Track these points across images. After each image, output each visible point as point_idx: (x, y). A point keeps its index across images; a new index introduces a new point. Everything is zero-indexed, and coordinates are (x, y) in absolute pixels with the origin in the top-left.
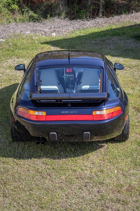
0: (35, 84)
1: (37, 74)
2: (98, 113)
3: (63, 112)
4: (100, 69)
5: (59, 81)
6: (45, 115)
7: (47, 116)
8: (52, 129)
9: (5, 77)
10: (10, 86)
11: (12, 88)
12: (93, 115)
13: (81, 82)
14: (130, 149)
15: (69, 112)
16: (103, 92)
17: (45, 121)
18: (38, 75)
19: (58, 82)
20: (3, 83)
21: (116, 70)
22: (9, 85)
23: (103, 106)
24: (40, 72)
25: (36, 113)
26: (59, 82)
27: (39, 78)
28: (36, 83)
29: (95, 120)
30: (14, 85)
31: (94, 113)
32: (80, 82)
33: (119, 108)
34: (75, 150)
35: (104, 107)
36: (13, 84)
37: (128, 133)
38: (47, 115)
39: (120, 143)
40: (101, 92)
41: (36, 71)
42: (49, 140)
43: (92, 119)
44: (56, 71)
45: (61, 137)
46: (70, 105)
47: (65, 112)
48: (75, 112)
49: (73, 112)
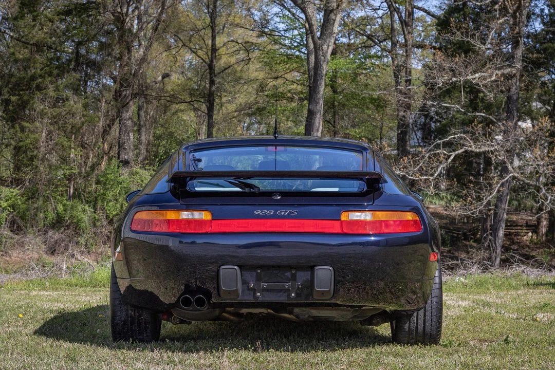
3: (258, 212)
12: (342, 222)
15: (275, 213)
29: (346, 234)
31: (344, 216)
43: (340, 231)
45: (252, 286)
46: (279, 196)
47: (265, 213)
48: (293, 212)
49: (286, 212)
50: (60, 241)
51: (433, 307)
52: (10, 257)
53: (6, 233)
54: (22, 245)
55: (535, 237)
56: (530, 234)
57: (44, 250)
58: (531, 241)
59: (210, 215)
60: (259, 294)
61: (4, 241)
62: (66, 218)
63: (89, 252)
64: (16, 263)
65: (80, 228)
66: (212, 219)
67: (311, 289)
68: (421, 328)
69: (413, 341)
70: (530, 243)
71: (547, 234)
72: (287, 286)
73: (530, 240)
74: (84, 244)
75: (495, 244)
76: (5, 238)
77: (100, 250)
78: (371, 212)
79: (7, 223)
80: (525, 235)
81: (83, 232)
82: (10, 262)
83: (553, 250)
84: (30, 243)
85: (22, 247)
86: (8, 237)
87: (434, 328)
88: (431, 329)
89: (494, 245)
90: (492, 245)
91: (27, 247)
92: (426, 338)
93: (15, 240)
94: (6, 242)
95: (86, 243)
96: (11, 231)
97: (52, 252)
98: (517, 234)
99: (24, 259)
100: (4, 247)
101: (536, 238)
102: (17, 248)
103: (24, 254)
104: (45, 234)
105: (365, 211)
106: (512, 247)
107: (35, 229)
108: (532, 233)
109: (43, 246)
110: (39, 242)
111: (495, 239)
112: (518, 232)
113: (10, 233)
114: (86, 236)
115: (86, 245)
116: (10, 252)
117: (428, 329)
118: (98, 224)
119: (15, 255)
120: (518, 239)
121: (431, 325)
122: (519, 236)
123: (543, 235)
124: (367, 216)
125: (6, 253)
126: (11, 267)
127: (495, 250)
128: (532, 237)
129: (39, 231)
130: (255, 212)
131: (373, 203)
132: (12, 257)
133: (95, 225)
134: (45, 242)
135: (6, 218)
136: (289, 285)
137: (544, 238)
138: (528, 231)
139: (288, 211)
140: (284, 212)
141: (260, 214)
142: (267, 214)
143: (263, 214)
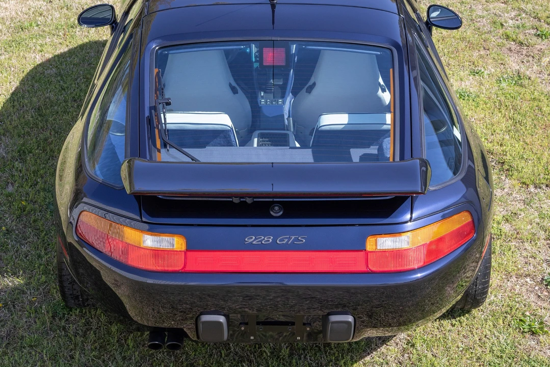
0: (147, 114)
1: (156, 71)
2: (386, 243)
3: (251, 240)
4: (388, 52)
5: (235, 80)
6: (184, 248)
7: (188, 253)
8: (209, 295)
9: (57, 15)
10: (71, 52)
11: (76, 60)
12: (367, 253)
13: (314, 84)
14: (492, 351)
15: (274, 241)
16: (402, 158)
17: (183, 273)
18: (158, 73)
19: (230, 85)
20: (48, 40)
21: (434, 28)
22: (66, 50)
23: (404, 213)
24: (167, 56)
25: (150, 241)
26: (234, 84)
27: (160, 89)
28: (151, 108)
29: (373, 272)
30: (82, 47)
31: (370, 244)
32: (311, 83)
33: (463, 219)
34: (291, 355)
35: (411, 220)
36: (80, 42)
37: (484, 288)
38: (188, 250)
39: (454, 322)
40: (397, 158)
41: (151, 54)
42: (198, 337)
43: (364, 268)
44: (227, 53)
45: (243, 328)
46: (280, 209)
47: (261, 241)
48: (300, 238)
49: (290, 238)
59: (184, 242)
60: (252, 337)
72: (290, 329)
105: (400, 233)
130: (246, 239)
131: (411, 218)
136: (293, 328)
139: (293, 237)
140: (287, 237)
141: (254, 243)
142: (263, 242)
143: (257, 242)
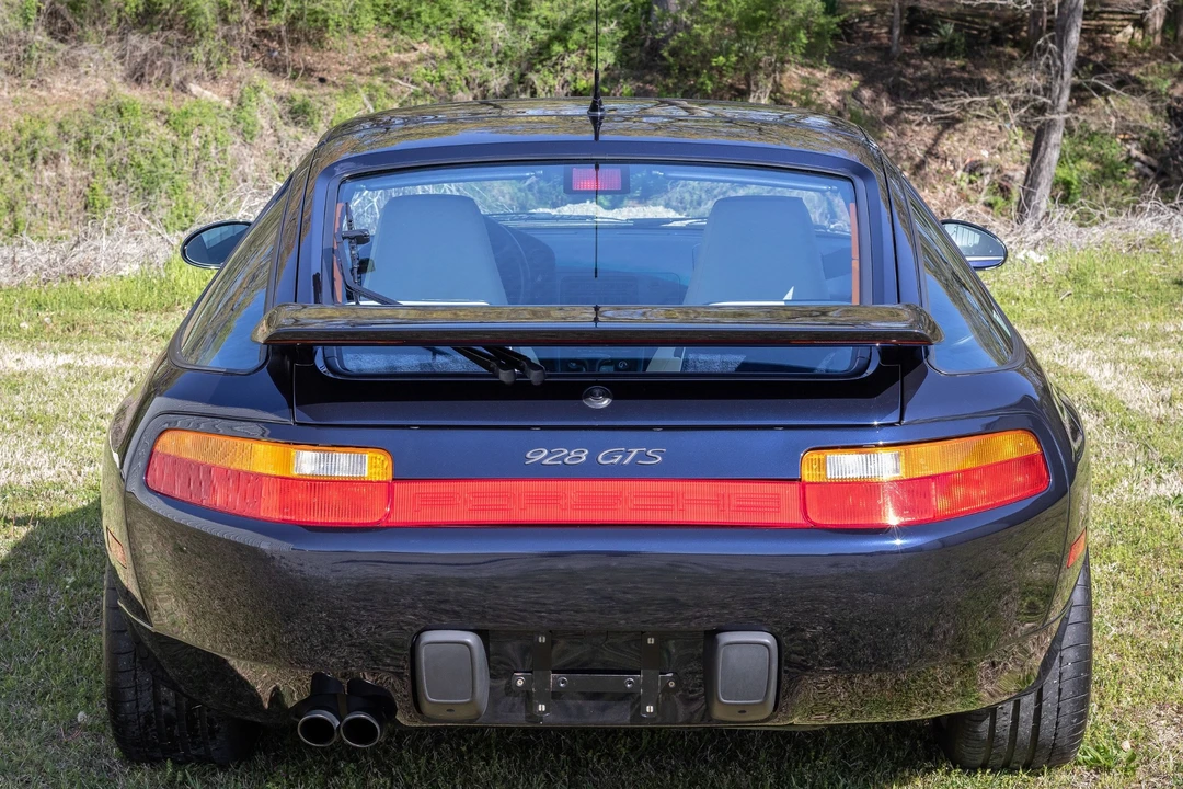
1: (338, 205)
3: (540, 456)
12: (804, 486)
15: (592, 458)
17: (383, 529)
25: (309, 463)
29: (818, 528)
31: (810, 468)
45: (520, 683)
46: (606, 395)
47: (562, 459)
48: (649, 453)
49: (626, 454)
50: (152, 55)
51: (1065, 676)
52: (49, 89)
53: (40, 38)
54: (73, 64)
55: (1138, 36)
56: (1130, 29)
57: (119, 74)
58: (1132, 44)
59: (388, 463)
60: (542, 708)
61: (36, 57)
62: (164, 7)
63: (214, 78)
64: (60, 103)
65: (193, 26)
66: (393, 479)
67: (707, 702)
68: (1025, 730)
69: (1000, 761)
70: (1128, 49)
71: (1163, 30)
72: (629, 682)
73: (1130, 42)
74: (204, 60)
75: (1061, 58)
76: (37, 48)
77: (238, 73)
78: (896, 450)
79: (41, 18)
80: (1118, 32)
81: (201, 35)
82: (49, 102)
83: (1178, 66)
84: (91, 60)
85: (74, 67)
86: (43, 47)
87: (1064, 731)
88: (1056, 735)
89: (1059, 63)
90: (1054, 62)
91: (83, 69)
92: (1037, 754)
93: (59, 54)
94: (40, 57)
95: (208, 58)
96: (51, 34)
97: (137, 80)
98: (1102, 30)
99: (78, 95)
100: (36, 70)
101: (1141, 38)
102: (63, 71)
103: (77, 83)
104: (121, 40)
105: (877, 446)
106: (1092, 57)
107: (100, 28)
108: (1134, 27)
109: (119, 67)
110: (110, 58)
111: (1061, 49)
112: (1103, 26)
113: (47, 40)
114: (208, 44)
115: (208, 63)
116: (49, 80)
117: (1047, 731)
118: (233, 18)
119: (59, 85)
120: (1104, 40)
121: (1057, 724)
122: (1106, 33)
123: (1155, 32)
124: (885, 465)
125: (40, 81)
126: (51, 111)
127: (1060, 73)
128: (1133, 35)
129: (109, 33)
130: (528, 455)
131: (902, 418)
132: (54, 91)
133: (225, 21)
134: (122, 57)
135: (39, 8)
136: (637, 680)
137: (1158, 39)
138: (1125, 23)
139: (635, 451)
140: (622, 453)
141: (546, 462)
142: (566, 460)
143: (553, 460)
